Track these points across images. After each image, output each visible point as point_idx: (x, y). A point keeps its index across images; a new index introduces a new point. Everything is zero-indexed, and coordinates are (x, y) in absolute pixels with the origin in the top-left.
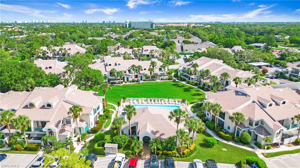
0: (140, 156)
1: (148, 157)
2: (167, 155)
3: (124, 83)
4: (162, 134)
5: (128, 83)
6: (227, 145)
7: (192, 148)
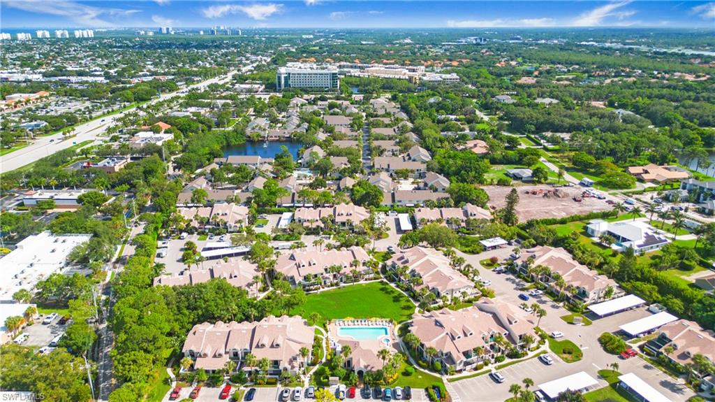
0: (356, 386)
1: (362, 386)
2: (376, 384)
3: (322, 290)
4: (373, 368)
5: (326, 289)
6: (423, 372)
7: (395, 378)
